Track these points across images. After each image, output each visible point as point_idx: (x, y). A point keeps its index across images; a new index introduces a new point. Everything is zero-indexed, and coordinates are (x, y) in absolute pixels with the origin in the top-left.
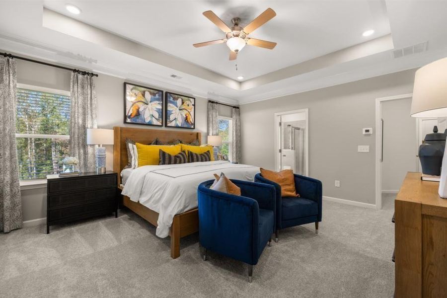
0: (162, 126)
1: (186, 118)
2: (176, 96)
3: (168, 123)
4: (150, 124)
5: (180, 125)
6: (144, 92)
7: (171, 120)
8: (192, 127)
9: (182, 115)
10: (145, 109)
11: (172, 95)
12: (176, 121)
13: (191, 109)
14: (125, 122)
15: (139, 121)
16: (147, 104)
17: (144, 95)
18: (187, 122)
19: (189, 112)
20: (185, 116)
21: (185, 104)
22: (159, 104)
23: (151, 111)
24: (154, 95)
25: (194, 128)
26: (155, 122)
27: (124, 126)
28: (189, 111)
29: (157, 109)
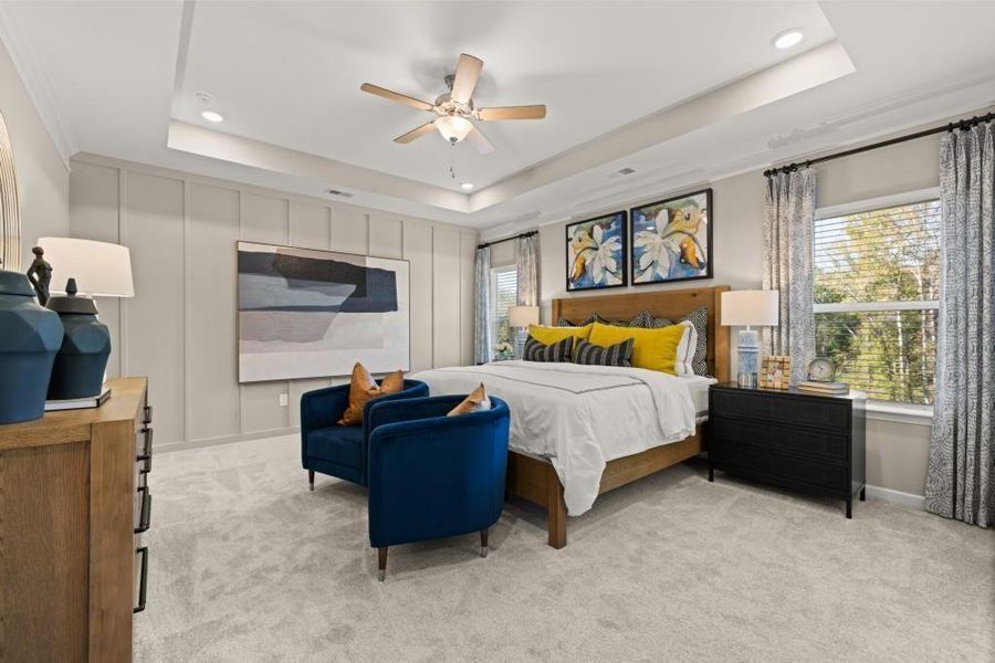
0: (625, 284)
1: (683, 254)
2: (653, 208)
3: (635, 276)
4: (602, 286)
5: (664, 276)
6: (592, 229)
7: (642, 268)
8: (703, 272)
9: (669, 248)
10: (594, 260)
11: (643, 210)
12: (654, 269)
13: (696, 226)
14: (568, 290)
15: (585, 283)
16: (596, 249)
17: (591, 235)
18: (687, 262)
19: (690, 235)
20: (679, 250)
21: (677, 218)
22: (617, 241)
23: (603, 261)
24: (607, 226)
25: (710, 275)
26: (612, 280)
27: (569, 295)
28: (691, 231)
29: (613, 252)
